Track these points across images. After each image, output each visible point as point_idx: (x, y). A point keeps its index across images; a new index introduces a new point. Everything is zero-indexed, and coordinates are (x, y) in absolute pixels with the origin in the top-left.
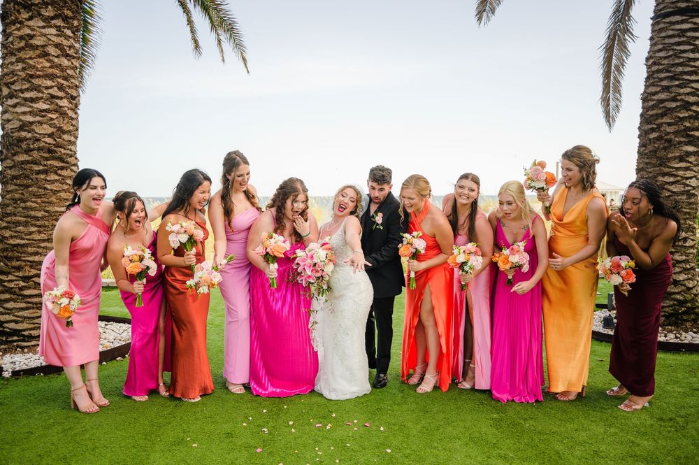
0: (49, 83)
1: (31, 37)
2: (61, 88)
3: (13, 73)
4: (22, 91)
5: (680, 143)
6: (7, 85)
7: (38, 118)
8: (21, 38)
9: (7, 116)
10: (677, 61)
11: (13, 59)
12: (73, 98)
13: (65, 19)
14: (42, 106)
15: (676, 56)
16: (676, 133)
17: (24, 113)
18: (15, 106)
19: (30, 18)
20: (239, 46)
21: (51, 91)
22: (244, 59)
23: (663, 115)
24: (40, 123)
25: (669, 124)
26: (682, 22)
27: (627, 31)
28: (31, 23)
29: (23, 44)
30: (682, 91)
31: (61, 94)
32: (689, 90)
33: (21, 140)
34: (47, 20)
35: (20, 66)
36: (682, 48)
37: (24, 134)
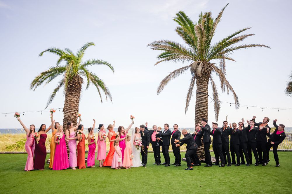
0: (74, 108)
1: (71, 99)
2: (76, 109)
3: (67, 106)
4: (69, 110)
5: (201, 119)
6: (66, 109)
7: (72, 115)
8: (70, 100)
9: (65, 114)
10: (199, 103)
11: (68, 104)
12: (78, 110)
13: (77, 95)
14: (73, 112)
15: (199, 101)
16: (200, 117)
17: (69, 114)
18: (67, 113)
19: (71, 96)
20: (111, 97)
21: (74, 110)
22: (112, 100)
23: (198, 113)
24: (72, 116)
25: (199, 115)
26: (200, 95)
27: (191, 94)
28: (71, 97)
29: (70, 101)
30: (200, 109)
31: (76, 110)
32: (202, 108)
33: (68, 119)
34: (74, 96)
35: (69, 105)
36: (200, 100)
37: (69, 118)
